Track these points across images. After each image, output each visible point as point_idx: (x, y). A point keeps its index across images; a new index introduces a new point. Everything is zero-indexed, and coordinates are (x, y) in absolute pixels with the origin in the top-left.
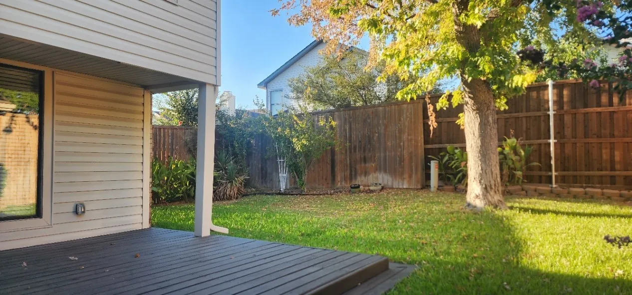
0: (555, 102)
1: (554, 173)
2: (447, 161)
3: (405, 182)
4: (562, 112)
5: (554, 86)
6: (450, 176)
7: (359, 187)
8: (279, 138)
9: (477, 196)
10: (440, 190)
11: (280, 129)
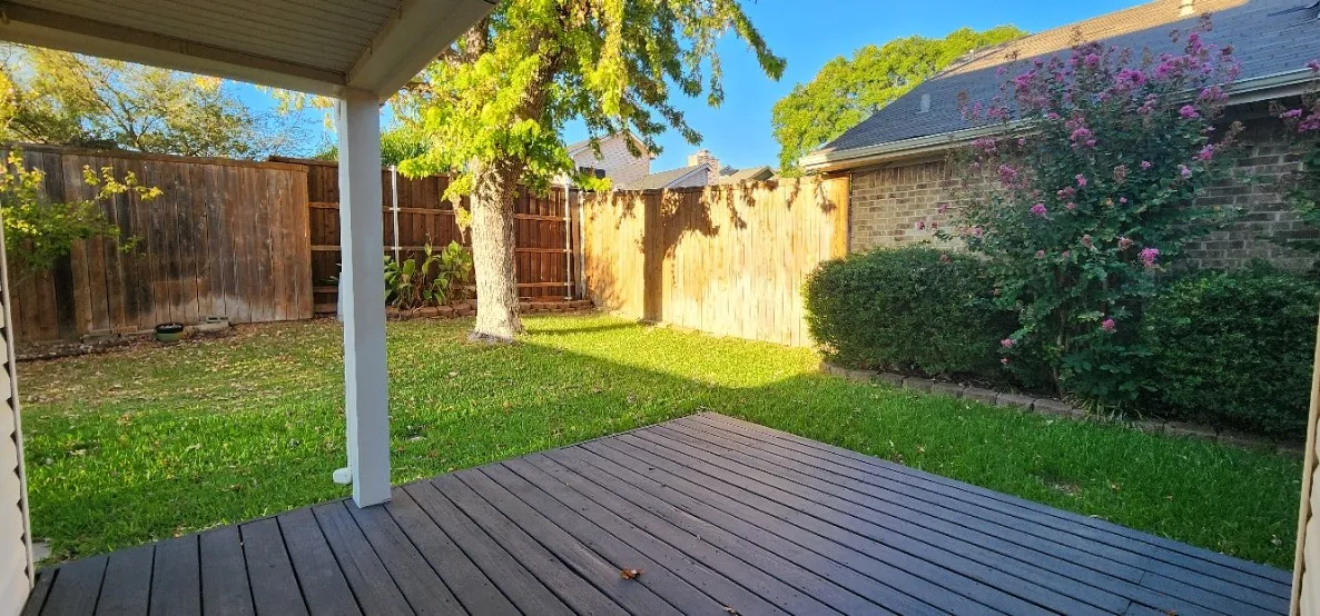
3: (279, 309)
7: (180, 329)
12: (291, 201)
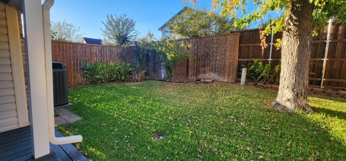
0: (331, 34)
1: (323, 79)
2: (253, 68)
3: (226, 78)
4: (336, 41)
5: (333, 24)
6: (253, 77)
7: (200, 80)
8: (160, 53)
9: (289, 100)
10: (247, 85)
11: (160, 48)
12: (233, 44)
